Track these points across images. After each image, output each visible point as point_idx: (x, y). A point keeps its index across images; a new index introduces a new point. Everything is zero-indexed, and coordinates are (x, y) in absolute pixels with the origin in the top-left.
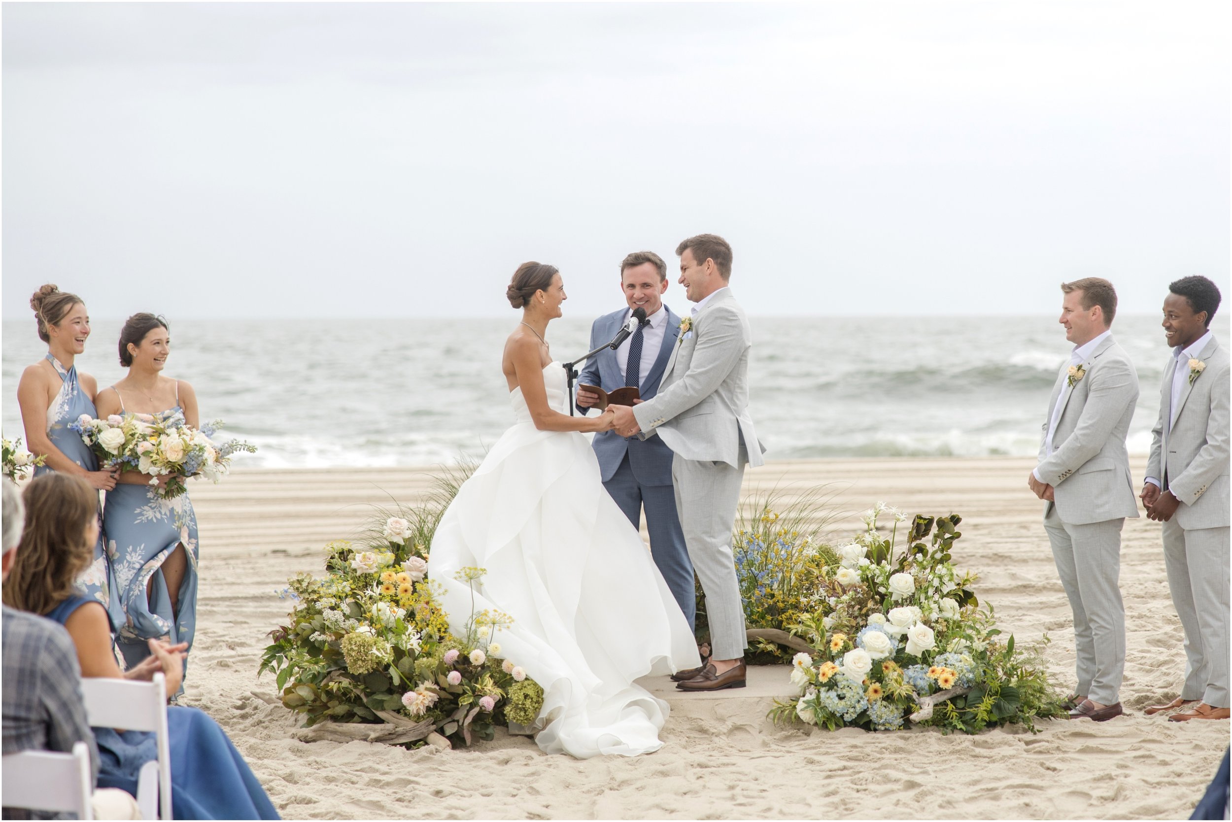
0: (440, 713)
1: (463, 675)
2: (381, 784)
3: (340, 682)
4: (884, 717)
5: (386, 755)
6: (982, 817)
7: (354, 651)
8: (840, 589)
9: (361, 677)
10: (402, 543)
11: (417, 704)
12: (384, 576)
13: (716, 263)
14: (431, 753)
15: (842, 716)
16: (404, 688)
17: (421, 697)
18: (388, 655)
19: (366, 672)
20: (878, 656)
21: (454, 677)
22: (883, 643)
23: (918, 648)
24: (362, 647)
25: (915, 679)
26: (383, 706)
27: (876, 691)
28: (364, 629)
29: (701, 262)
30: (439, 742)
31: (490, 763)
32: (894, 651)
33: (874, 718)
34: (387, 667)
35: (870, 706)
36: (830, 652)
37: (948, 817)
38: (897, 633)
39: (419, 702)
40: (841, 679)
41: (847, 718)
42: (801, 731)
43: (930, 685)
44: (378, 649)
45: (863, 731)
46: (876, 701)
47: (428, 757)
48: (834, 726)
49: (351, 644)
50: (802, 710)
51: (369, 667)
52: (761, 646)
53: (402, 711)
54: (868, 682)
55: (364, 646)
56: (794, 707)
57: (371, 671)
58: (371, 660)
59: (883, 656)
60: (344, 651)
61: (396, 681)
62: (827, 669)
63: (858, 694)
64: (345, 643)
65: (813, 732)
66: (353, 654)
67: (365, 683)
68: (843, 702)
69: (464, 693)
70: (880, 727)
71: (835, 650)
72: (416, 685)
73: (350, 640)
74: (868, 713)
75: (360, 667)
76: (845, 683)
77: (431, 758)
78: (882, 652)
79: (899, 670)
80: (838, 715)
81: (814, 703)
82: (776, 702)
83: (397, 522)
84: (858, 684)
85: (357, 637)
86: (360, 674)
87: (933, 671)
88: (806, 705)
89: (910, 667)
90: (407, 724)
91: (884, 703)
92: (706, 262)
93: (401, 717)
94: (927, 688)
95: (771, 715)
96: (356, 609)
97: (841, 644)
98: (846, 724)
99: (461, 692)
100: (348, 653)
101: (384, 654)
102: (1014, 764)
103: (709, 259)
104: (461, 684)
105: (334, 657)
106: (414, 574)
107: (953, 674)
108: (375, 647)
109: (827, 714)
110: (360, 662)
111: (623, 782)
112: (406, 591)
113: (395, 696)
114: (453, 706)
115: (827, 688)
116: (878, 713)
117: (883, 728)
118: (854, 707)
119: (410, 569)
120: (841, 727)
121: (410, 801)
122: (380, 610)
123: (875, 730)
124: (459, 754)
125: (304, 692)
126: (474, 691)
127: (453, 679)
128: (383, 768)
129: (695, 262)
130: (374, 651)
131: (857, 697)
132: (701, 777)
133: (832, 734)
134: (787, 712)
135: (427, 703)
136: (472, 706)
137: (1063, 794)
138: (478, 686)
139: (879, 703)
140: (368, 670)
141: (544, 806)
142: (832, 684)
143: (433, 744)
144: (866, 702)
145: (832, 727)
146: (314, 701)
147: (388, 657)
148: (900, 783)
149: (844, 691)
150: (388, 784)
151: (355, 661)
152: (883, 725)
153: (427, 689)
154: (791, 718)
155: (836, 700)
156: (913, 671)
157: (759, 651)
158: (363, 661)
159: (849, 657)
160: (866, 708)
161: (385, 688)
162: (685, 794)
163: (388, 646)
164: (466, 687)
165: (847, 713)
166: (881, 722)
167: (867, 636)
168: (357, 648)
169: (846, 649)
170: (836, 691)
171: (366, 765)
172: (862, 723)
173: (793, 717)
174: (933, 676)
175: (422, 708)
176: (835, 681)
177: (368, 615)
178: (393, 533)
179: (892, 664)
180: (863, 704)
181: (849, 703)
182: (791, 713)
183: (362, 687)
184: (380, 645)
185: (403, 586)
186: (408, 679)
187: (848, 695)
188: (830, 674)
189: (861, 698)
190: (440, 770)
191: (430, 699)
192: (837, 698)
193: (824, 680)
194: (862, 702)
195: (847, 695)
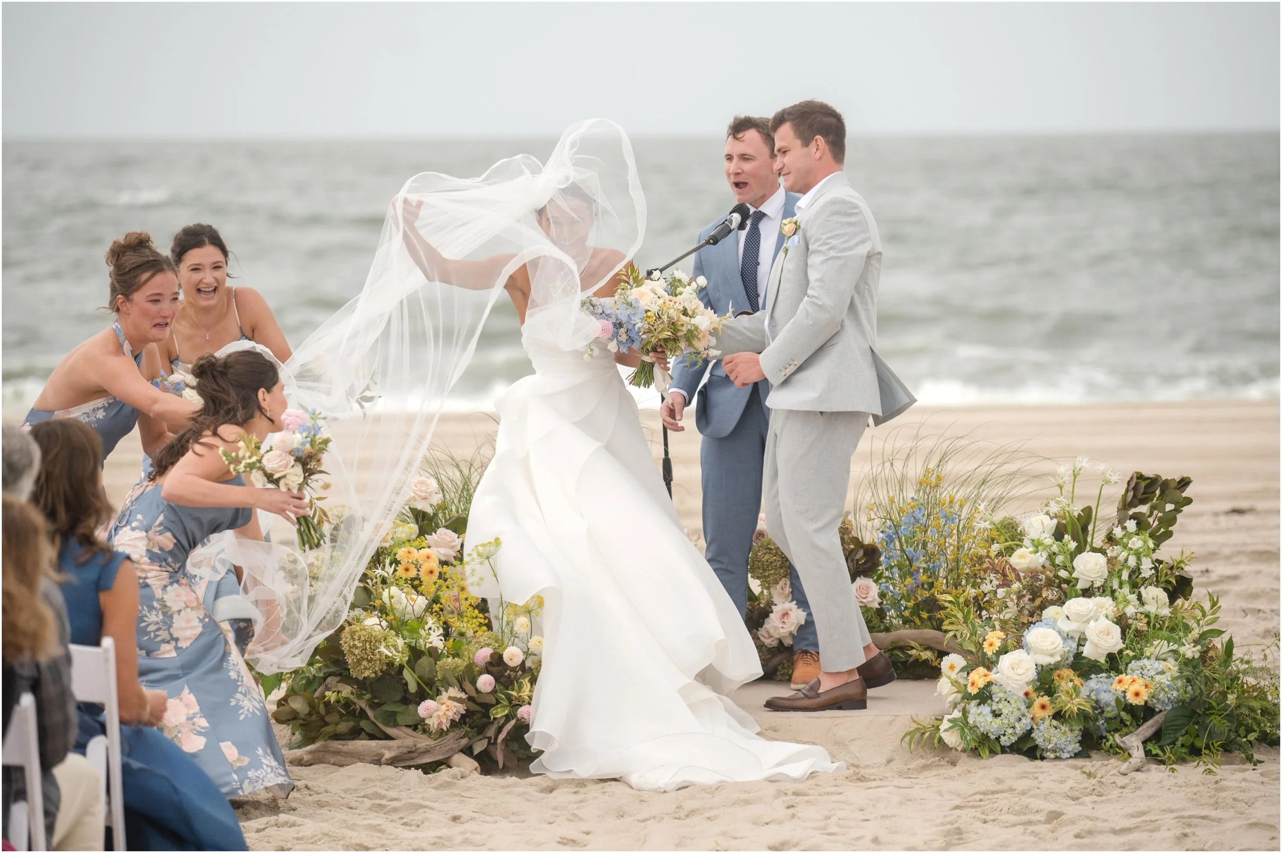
0: (469, 729)
1: (497, 680)
2: (386, 810)
3: (339, 692)
4: (1054, 740)
5: (396, 781)
6: (1124, 848)
7: (357, 648)
8: (1013, 575)
9: (368, 683)
10: (430, 511)
11: (439, 717)
12: (401, 553)
13: (827, 142)
14: (455, 777)
15: (998, 739)
16: (422, 696)
17: (444, 708)
18: (400, 654)
19: (373, 675)
20: (1046, 660)
21: (485, 682)
22: (1053, 643)
23: (1100, 651)
24: (368, 644)
25: (1098, 692)
26: (395, 720)
27: (1043, 707)
28: (372, 622)
29: (806, 143)
30: (467, 764)
31: (530, 790)
32: (1071, 655)
33: (1039, 741)
34: (401, 667)
35: (1035, 727)
36: (985, 654)
37: (1082, 848)
38: (1074, 631)
39: (441, 713)
40: (997, 691)
41: (1005, 741)
42: (947, 759)
43: (1118, 700)
44: (387, 647)
45: (1026, 759)
46: (1043, 719)
47: (451, 782)
48: (988, 753)
49: (354, 640)
50: (945, 731)
51: (377, 669)
52: (914, 652)
53: (419, 727)
54: (1033, 695)
55: (372, 641)
56: (938, 729)
57: (380, 674)
58: (380, 660)
59: (1052, 660)
60: (345, 648)
61: (413, 688)
62: (979, 677)
63: (1019, 709)
64: (346, 638)
65: (960, 761)
66: (356, 652)
67: (372, 692)
68: (998, 720)
69: (498, 702)
70: (1048, 754)
71: (989, 651)
72: (439, 693)
73: (353, 633)
74: (1033, 735)
75: (366, 669)
76: (1001, 695)
77: (455, 784)
78: (1052, 655)
79: (1078, 681)
80: (993, 737)
81: (961, 722)
82: (914, 721)
83: (422, 483)
84: (1019, 697)
85: (361, 630)
86: (364, 678)
87: (1120, 682)
88: (951, 725)
89: (1093, 676)
90: (423, 742)
91: (1055, 723)
92: (814, 142)
93: (418, 734)
94: (1113, 703)
95: (907, 739)
96: (363, 596)
97: (998, 644)
98: (1004, 750)
99: (494, 702)
100: (349, 651)
101: (394, 652)
102: (1195, 794)
103: (818, 137)
104: (494, 692)
105: (332, 656)
106: (443, 551)
107: (1146, 686)
108: (383, 644)
109: (977, 737)
110: (365, 663)
111: (692, 811)
112: (431, 572)
113: (411, 707)
114: (485, 720)
115: (978, 701)
116: (1046, 735)
117: (1052, 756)
118: (1014, 728)
119: (438, 546)
120: (997, 754)
121: (418, 826)
122: (392, 597)
123: (1043, 758)
124: (490, 779)
125: (298, 705)
126: (509, 698)
127: (485, 684)
128: (392, 794)
129: (798, 142)
130: (382, 649)
131: (1017, 714)
132: (792, 806)
133: (984, 762)
134: (927, 735)
135: (450, 714)
136: (508, 718)
137: (1240, 827)
138: (514, 693)
139: (1047, 722)
140: (375, 673)
141: (584, 832)
142: (984, 696)
143: (458, 767)
144: (1029, 721)
145: (985, 752)
146: (310, 714)
147: (400, 658)
148: (1042, 814)
149: (1000, 706)
150: (395, 810)
151: (359, 662)
152: (1054, 751)
153: (450, 698)
154: (933, 743)
155: (990, 718)
156: (1095, 682)
157: (911, 660)
158: (369, 661)
159: (1005, 661)
160: (1029, 728)
161: (398, 697)
162: (767, 824)
163: (400, 642)
164: (500, 695)
165: (1004, 735)
166: (1049, 747)
167: (1034, 635)
168: (361, 645)
169: (1004, 650)
170: (991, 705)
171: (370, 791)
172: (1025, 749)
173: (936, 741)
174: (1120, 688)
175: (444, 721)
176: (990, 693)
177: (378, 603)
178: (417, 497)
179: (1068, 673)
180: (1026, 723)
181: (1006, 721)
182: (931, 737)
183: (368, 696)
184: (391, 641)
185: (425, 567)
186: (427, 685)
187: (1005, 711)
188: (981, 683)
189: (1024, 715)
190: (463, 796)
191: (455, 710)
192: (991, 715)
193: (973, 691)
194: (1024, 721)
195: (1003, 711)
